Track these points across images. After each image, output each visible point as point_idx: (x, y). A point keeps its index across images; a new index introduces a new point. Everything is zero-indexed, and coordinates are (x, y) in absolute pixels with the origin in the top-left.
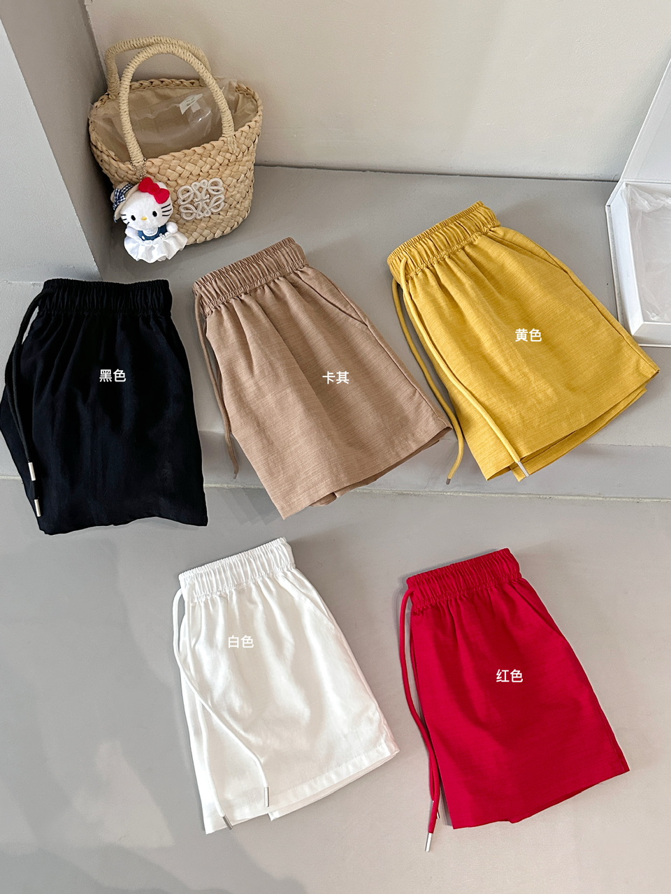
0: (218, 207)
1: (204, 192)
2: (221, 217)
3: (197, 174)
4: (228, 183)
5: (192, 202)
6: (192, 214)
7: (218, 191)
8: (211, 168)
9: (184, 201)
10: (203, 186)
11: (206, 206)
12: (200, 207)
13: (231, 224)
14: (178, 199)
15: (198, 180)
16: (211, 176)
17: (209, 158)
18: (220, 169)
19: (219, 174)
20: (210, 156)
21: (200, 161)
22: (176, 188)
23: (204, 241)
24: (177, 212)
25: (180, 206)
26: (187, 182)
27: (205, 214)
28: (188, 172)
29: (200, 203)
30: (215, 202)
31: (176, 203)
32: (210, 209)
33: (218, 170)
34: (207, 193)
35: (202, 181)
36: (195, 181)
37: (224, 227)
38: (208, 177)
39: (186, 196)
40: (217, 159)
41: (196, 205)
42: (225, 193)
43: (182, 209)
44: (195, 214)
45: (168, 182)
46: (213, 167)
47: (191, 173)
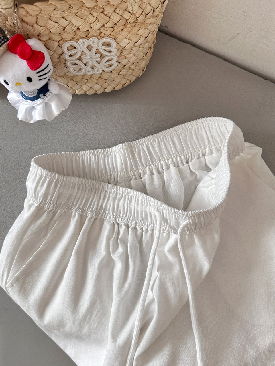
0: (110, 66)
1: (94, 51)
2: (113, 76)
3: (86, 29)
4: (123, 45)
5: (80, 59)
6: (81, 69)
7: (110, 52)
8: (103, 26)
9: (71, 56)
10: (92, 45)
11: (96, 64)
12: (90, 64)
13: (124, 82)
14: (63, 53)
15: (86, 36)
16: (102, 35)
17: (102, 15)
18: (115, 28)
19: (113, 34)
20: (102, 12)
21: (90, 17)
22: (61, 42)
23: (94, 94)
24: (64, 65)
25: (66, 60)
26: (73, 38)
27: (95, 71)
28: (74, 26)
29: (90, 61)
30: (107, 61)
31: (61, 57)
32: (101, 67)
33: (112, 29)
34: (98, 52)
35: (92, 39)
36: (84, 38)
37: (116, 84)
38: (100, 35)
39: (73, 52)
40: (112, 17)
41: (85, 62)
42: (118, 55)
43: (69, 64)
44: (84, 70)
45: (50, 35)
46: (105, 25)
47: (78, 28)
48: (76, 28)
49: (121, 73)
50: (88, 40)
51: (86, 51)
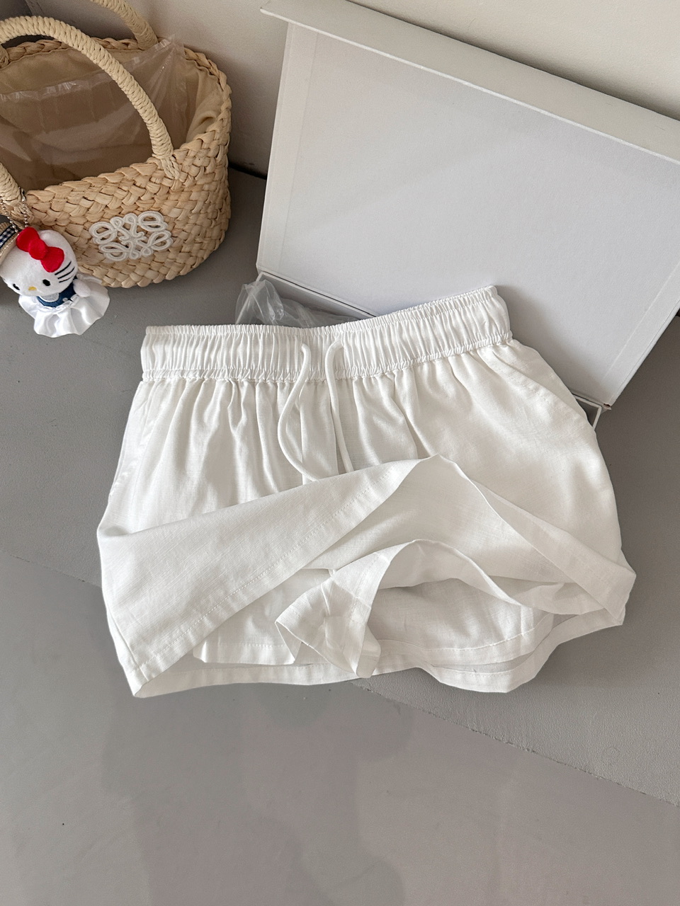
0: (163, 244)
1: (133, 229)
2: (171, 255)
3: (117, 206)
4: (172, 215)
5: (117, 241)
6: (122, 253)
7: (157, 227)
8: (139, 198)
9: (103, 239)
10: (129, 223)
11: (141, 244)
12: (132, 246)
13: (190, 261)
14: (92, 237)
15: (120, 213)
16: (141, 209)
17: (134, 187)
18: (156, 199)
19: (155, 205)
20: (134, 184)
21: (119, 191)
22: (87, 225)
23: (150, 284)
24: (97, 251)
25: (98, 245)
26: (102, 217)
27: (142, 253)
28: (100, 206)
29: (132, 242)
30: (157, 239)
31: (91, 242)
32: (150, 247)
33: (152, 201)
34: (139, 230)
35: (127, 216)
36: (116, 216)
37: (179, 267)
38: (136, 210)
39: (105, 234)
40: (148, 187)
41: (124, 243)
42: (171, 228)
43: (102, 249)
44: (126, 254)
45: (71, 218)
46: (142, 198)
47: (106, 206)
48: (104, 206)
49: (183, 250)
50: (122, 217)
51: (123, 232)
